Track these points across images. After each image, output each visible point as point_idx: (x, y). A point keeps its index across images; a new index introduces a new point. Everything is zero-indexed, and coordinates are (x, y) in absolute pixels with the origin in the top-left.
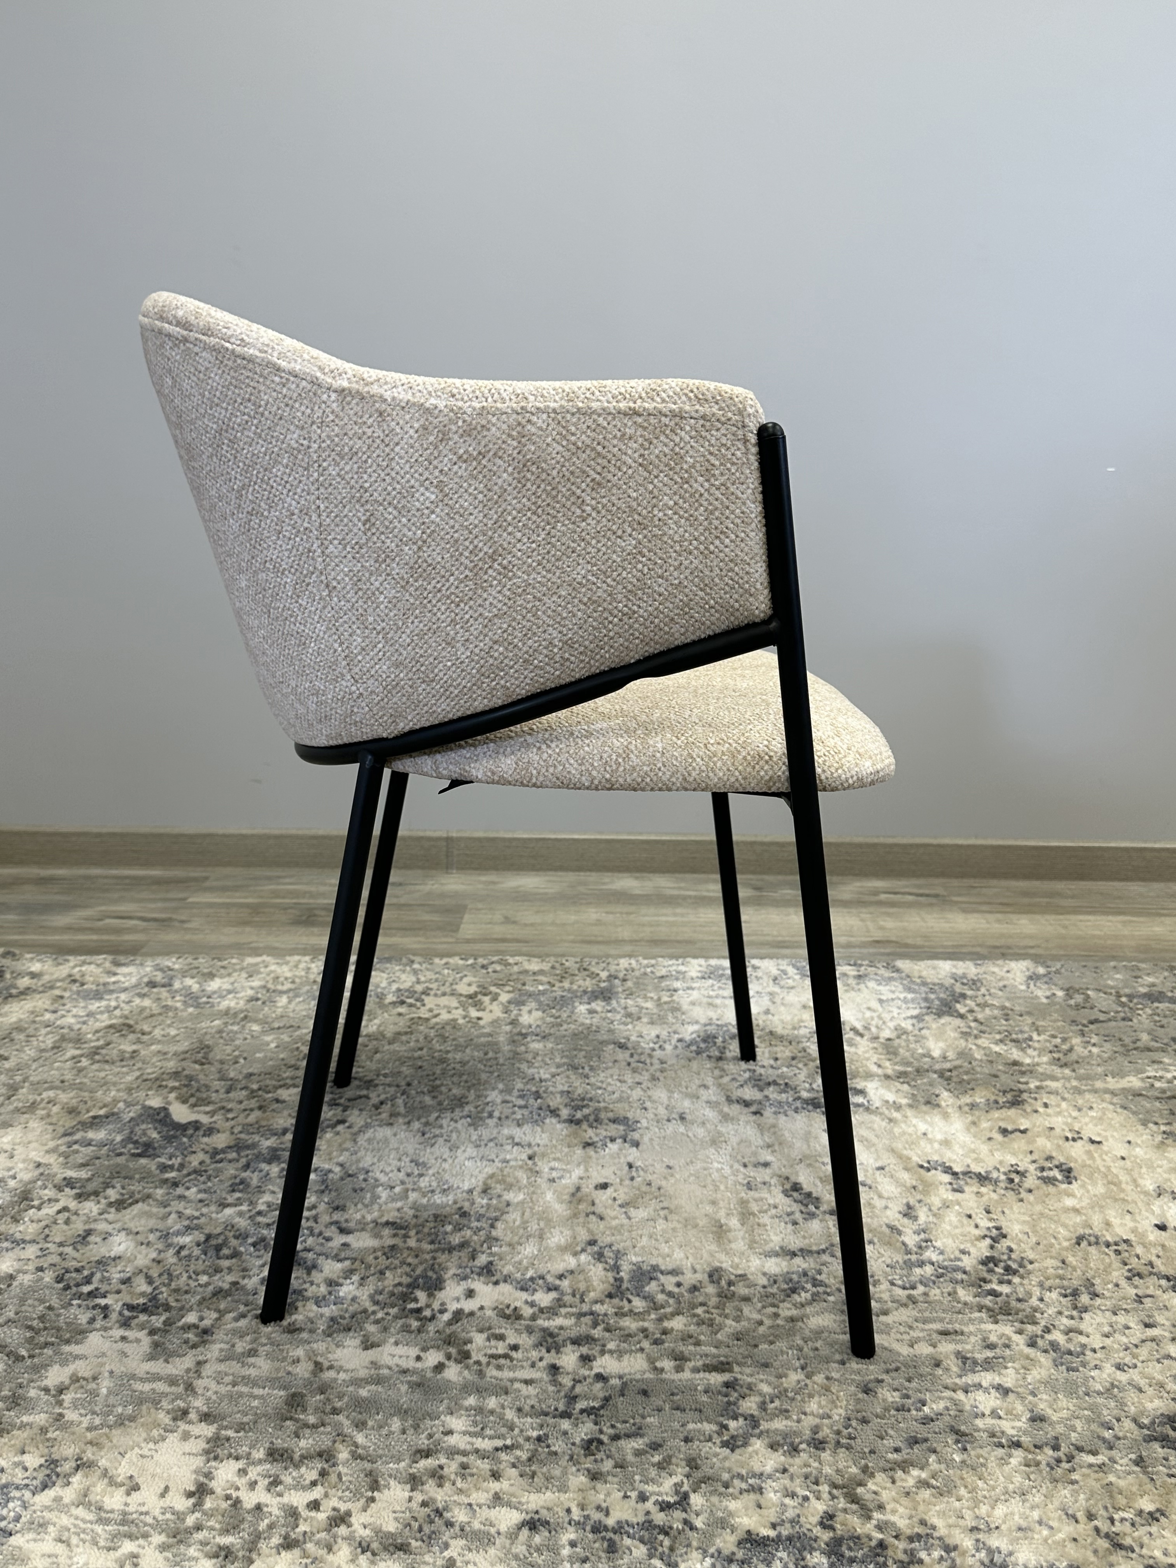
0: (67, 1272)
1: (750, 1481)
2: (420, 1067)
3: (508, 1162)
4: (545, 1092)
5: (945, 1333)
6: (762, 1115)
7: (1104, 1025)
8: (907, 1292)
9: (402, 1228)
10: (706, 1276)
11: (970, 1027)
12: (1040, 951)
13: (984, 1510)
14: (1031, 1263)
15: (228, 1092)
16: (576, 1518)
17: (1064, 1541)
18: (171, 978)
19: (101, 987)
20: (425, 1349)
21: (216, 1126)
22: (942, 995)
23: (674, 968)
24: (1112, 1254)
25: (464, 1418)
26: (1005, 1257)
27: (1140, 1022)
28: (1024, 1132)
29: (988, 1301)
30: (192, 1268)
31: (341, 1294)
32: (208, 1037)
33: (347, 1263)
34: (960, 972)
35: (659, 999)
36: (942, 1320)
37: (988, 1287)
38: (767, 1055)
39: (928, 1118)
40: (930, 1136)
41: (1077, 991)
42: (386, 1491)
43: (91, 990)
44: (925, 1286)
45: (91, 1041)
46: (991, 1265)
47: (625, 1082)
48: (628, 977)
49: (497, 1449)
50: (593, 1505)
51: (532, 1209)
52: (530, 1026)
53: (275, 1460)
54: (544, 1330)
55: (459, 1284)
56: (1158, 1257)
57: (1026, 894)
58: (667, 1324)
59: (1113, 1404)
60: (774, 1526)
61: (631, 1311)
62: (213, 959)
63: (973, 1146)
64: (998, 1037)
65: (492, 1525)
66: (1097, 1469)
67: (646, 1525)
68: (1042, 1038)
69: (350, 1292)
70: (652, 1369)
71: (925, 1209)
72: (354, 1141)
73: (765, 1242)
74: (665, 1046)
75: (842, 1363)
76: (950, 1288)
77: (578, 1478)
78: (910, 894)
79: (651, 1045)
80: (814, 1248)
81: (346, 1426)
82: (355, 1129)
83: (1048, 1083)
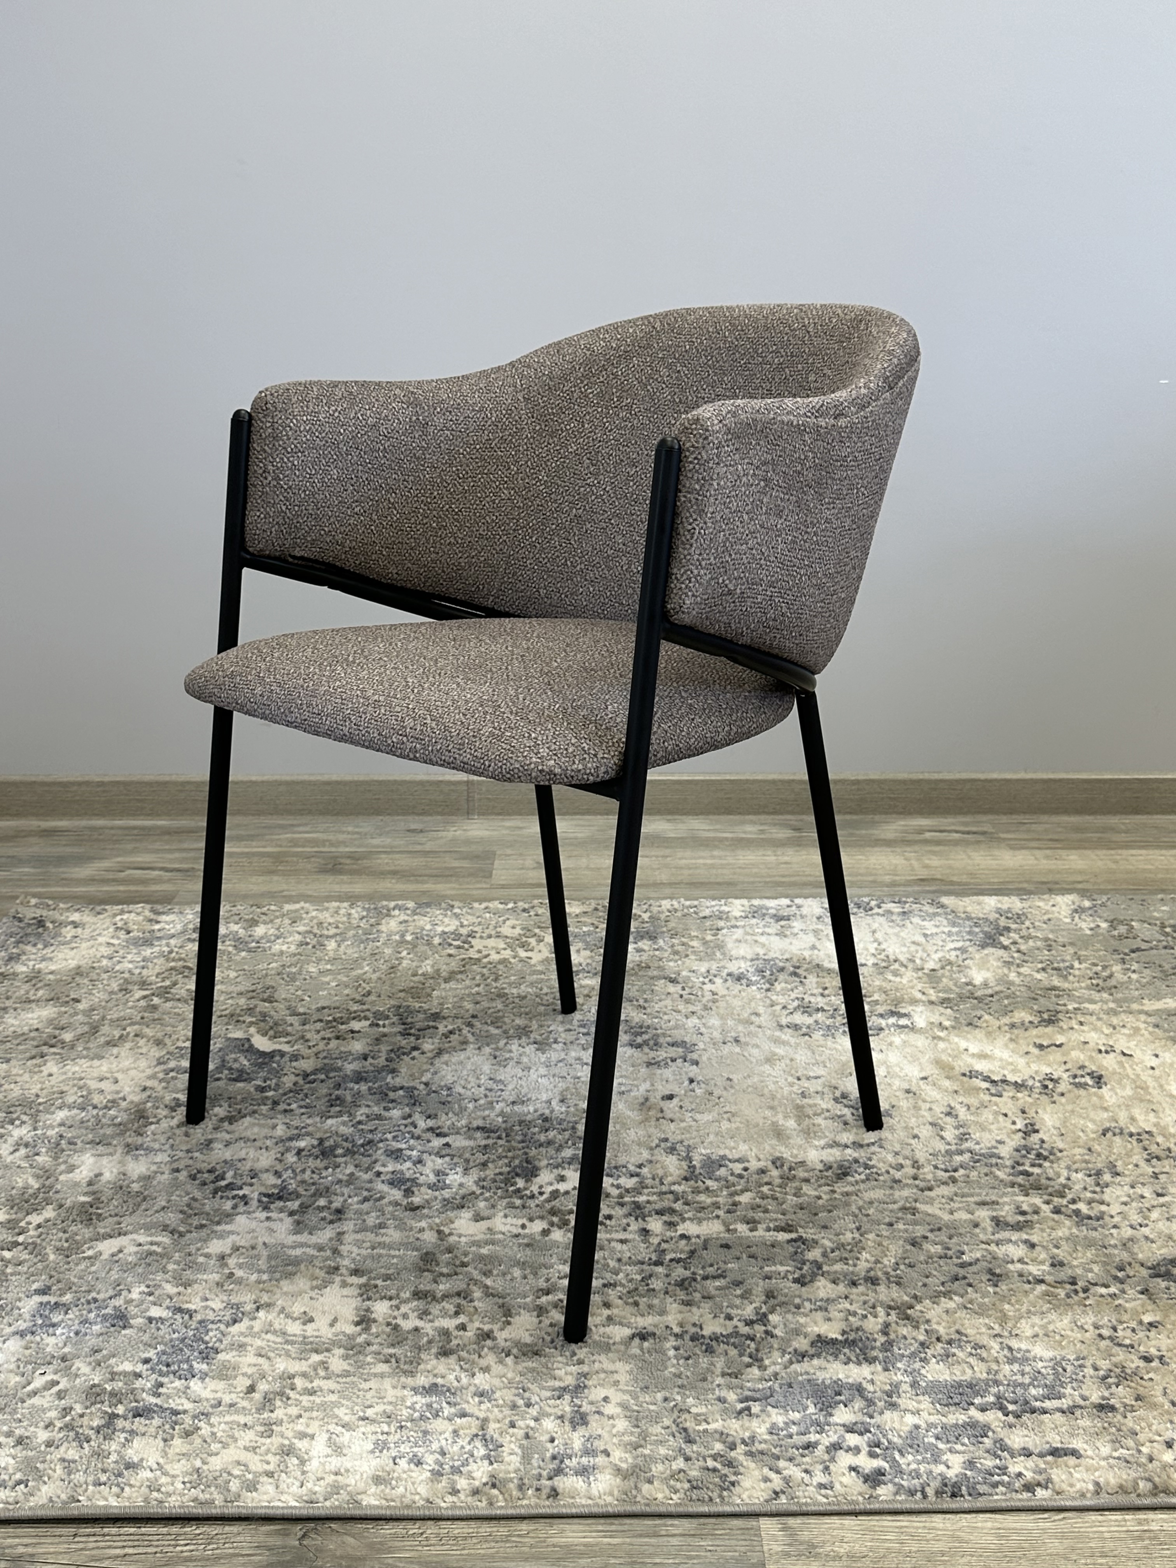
0: (199, 1172)
1: (818, 1304)
2: (481, 1001)
3: (579, 1078)
5: (982, 1204)
6: (811, 1037)
7: (1146, 953)
8: (948, 1174)
9: (493, 1131)
10: (770, 1163)
11: (1013, 957)
12: (1088, 886)
14: (1061, 1151)
15: (303, 1025)
16: (677, 1332)
17: (1075, 1343)
19: (148, 935)
20: (531, 1220)
21: (300, 1053)
22: (986, 929)
24: (1135, 1143)
26: (1037, 1146)
28: (1060, 1046)
29: (1020, 1179)
31: (449, 1181)
32: (269, 978)
33: (449, 1158)
34: (1005, 907)
35: (704, 938)
36: (979, 1195)
37: (1021, 1168)
38: (815, 986)
39: (969, 1037)
40: (971, 1051)
41: (1121, 922)
42: (517, 1317)
43: (139, 938)
44: (965, 1169)
45: (156, 983)
46: (1024, 1152)
47: (679, 1011)
48: (671, 917)
50: (690, 1324)
52: (581, 964)
53: (420, 1298)
54: (632, 1206)
55: (552, 1172)
57: (1078, 829)
58: (737, 1198)
60: (841, 1333)
61: (705, 1190)
63: (1010, 1060)
64: (1040, 966)
65: (609, 1337)
66: (1108, 1297)
67: (735, 1334)
68: (1081, 966)
69: (457, 1180)
70: (728, 1230)
71: (964, 1109)
72: (432, 1064)
73: (820, 1138)
74: (715, 980)
75: (891, 1224)
76: (986, 1170)
77: (675, 1305)
78: (957, 832)
79: (701, 979)
80: (866, 1142)
81: (476, 1274)
82: (429, 1055)
83: (1087, 1005)
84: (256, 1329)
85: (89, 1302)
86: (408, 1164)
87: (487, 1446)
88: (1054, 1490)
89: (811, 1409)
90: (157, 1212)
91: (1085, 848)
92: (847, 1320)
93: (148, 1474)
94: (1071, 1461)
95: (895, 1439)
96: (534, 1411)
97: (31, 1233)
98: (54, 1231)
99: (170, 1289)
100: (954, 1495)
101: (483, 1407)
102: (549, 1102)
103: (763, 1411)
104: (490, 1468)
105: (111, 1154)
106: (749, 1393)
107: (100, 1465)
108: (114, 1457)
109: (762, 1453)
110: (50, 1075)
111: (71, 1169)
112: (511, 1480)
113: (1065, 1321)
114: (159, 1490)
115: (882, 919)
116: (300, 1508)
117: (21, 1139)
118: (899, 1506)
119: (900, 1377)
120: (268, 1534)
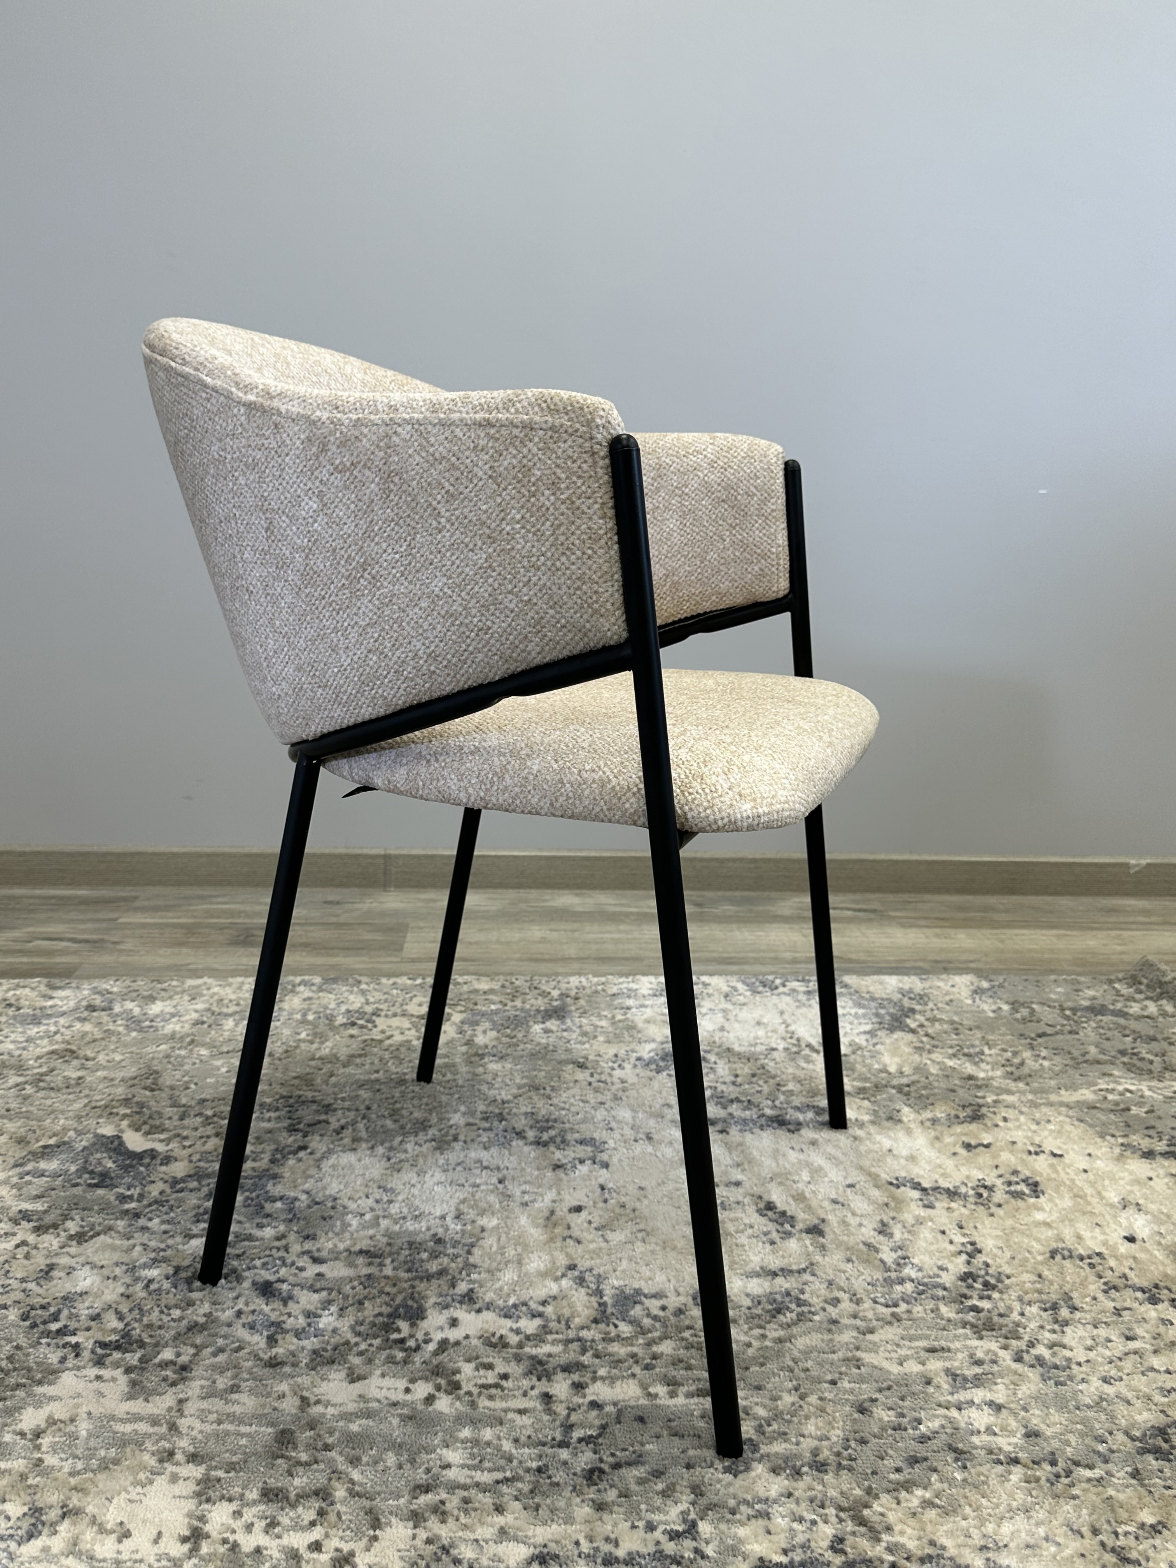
0: (31, 1309)
1: (756, 1507)
2: (379, 1090)
3: (478, 1186)
4: (509, 1114)
5: (932, 1350)
6: (728, 1133)
7: (1052, 1038)
8: (890, 1310)
9: (376, 1256)
10: (690, 1299)
11: (922, 1042)
12: (980, 965)
13: (990, 1528)
14: (1008, 1277)
15: (182, 1119)
16: (586, 1551)
17: (1072, 1557)
18: (111, 1002)
19: (38, 1011)
20: (413, 1381)
21: (173, 1154)
22: (891, 1010)
23: (625, 985)
24: (1086, 1267)
25: (461, 1451)
26: (983, 1272)
27: (1086, 1035)
28: (987, 1146)
29: (970, 1317)
30: (163, 1303)
31: (321, 1326)
32: (155, 1062)
33: (324, 1294)
34: (906, 987)
35: (613, 1017)
36: (927, 1337)
37: (969, 1303)
38: (727, 1072)
39: (892, 1134)
40: (895, 1152)
41: (1023, 1005)
42: (388, 1530)
43: (28, 1015)
44: (908, 1303)
45: (34, 1068)
46: (970, 1281)
47: (587, 1102)
48: (580, 995)
49: (498, 1482)
50: (601, 1537)
51: (507, 1234)
52: (486, 1047)
53: (270, 1501)
54: (533, 1358)
55: (441, 1313)
56: (1131, 1269)
57: (961, 908)
58: (655, 1348)
59: (1103, 1417)
60: (785, 1552)
61: (618, 1336)
62: (153, 981)
63: (938, 1161)
64: (950, 1051)
65: (500, 1561)
66: (1095, 1483)
67: (657, 1555)
68: (993, 1051)
69: (329, 1324)
70: (646, 1395)
71: (899, 1226)
72: (318, 1167)
74: (624, 1065)
75: (834, 1383)
76: (931, 1305)
77: (583, 1509)
78: (848, 909)
79: (610, 1064)
80: (796, 1267)
81: (340, 1462)
82: (316, 1156)
83: (1004, 1097)
84: (54, 1550)
91: (971, 927)
92: (791, 1530)
115: (788, 999)
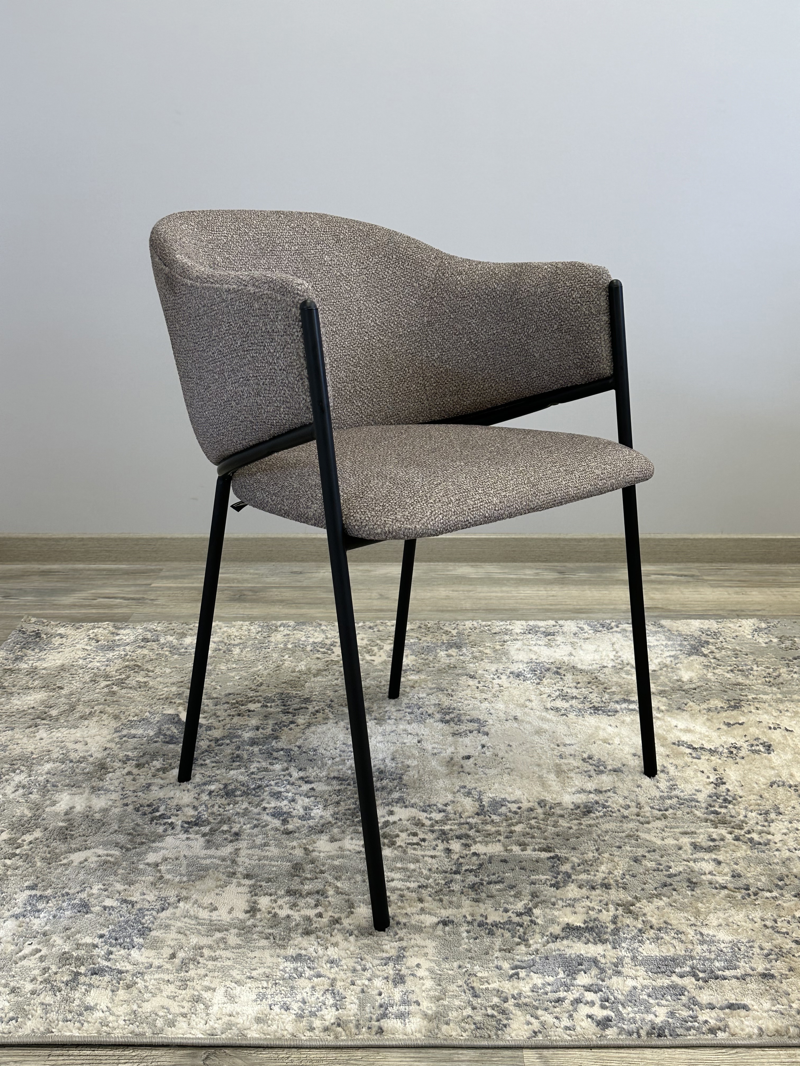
0: (141, 806)
1: (567, 902)
3: (405, 744)
4: (423, 704)
5: (685, 833)
6: (567, 716)
8: (661, 813)
9: (344, 780)
10: (536, 804)
11: (710, 662)
12: (764, 613)
14: (741, 797)
15: (215, 706)
16: (469, 920)
18: (158, 636)
19: (111, 643)
21: (213, 725)
22: (692, 642)
23: (504, 627)
24: (793, 792)
26: (724, 794)
28: (741, 724)
29: (712, 817)
31: (313, 814)
33: (314, 798)
34: (706, 627)
35: (495, 647)
36: (683, 827)
37: (713, 809)
39: (678, 717)
40: (679, 727)
41: (787, 638)
42: (358, 909)
43: (105, 645)
44: (673, 809)
45: (115, 676)
46: (715, 798)
47: (476, 698)
48: (472, 633)
49: (419, 887)
50: (478, 914)
51: (424, 769)
52: (409, 665)
53: (291, 895)
54: (440, 831)
55: (385, 808)
57: (759, 573)
58: (513, 828)
60: (583, 922)
61: (491, 822)
62: (183, 624)
63: (707, 734)
64: (729, 668)
65: (422, 923)
67: (509, 922)
68: (758, 669)
69: (318, 813)
70: (506, 850)
71: (673, 768)
72: (303, 733)
73: (572, 786)
74: (502, 677)
75: (620, 847)
76: (688, 810)
77: (468, 902)
78: (673, 575)
79: (492, 676)
80: (604, 789)
81: (330, 879)
82: (302, 727)
83: (761, 696)
84: (177, 915)
85: (63, 895)
86: (285, 802)
87: (335, 997)
88: (730, 1033)
89: (561, 975)
90: (111, 833)
91: (763, 587)
92: (588, 913)
93: (101, 1015)
94: (743, 1012)
95: (620, 997)
96: (368, 974)
97: (25, 847)
98: (41, 846)
99: (119, 887)
100: (659, 1036)
101: (333, 970)
102: (384, 760)
103: (528, 976)
104: (337, 1013)
105: (81, 794)
106: (519, 963)
107: (67, 1008)
108: (77, 1002)
109: (526, 1005)
110: (42, 739)
111: (54, 803)
112: (351, 1021)
113: (741, 916)
114: (107, 1026)
115: (619, 635)
116: (205, 1039)
117: (20, 783)
118: (621, 1043)
119: (624, 953)
120: (182, 1056)
